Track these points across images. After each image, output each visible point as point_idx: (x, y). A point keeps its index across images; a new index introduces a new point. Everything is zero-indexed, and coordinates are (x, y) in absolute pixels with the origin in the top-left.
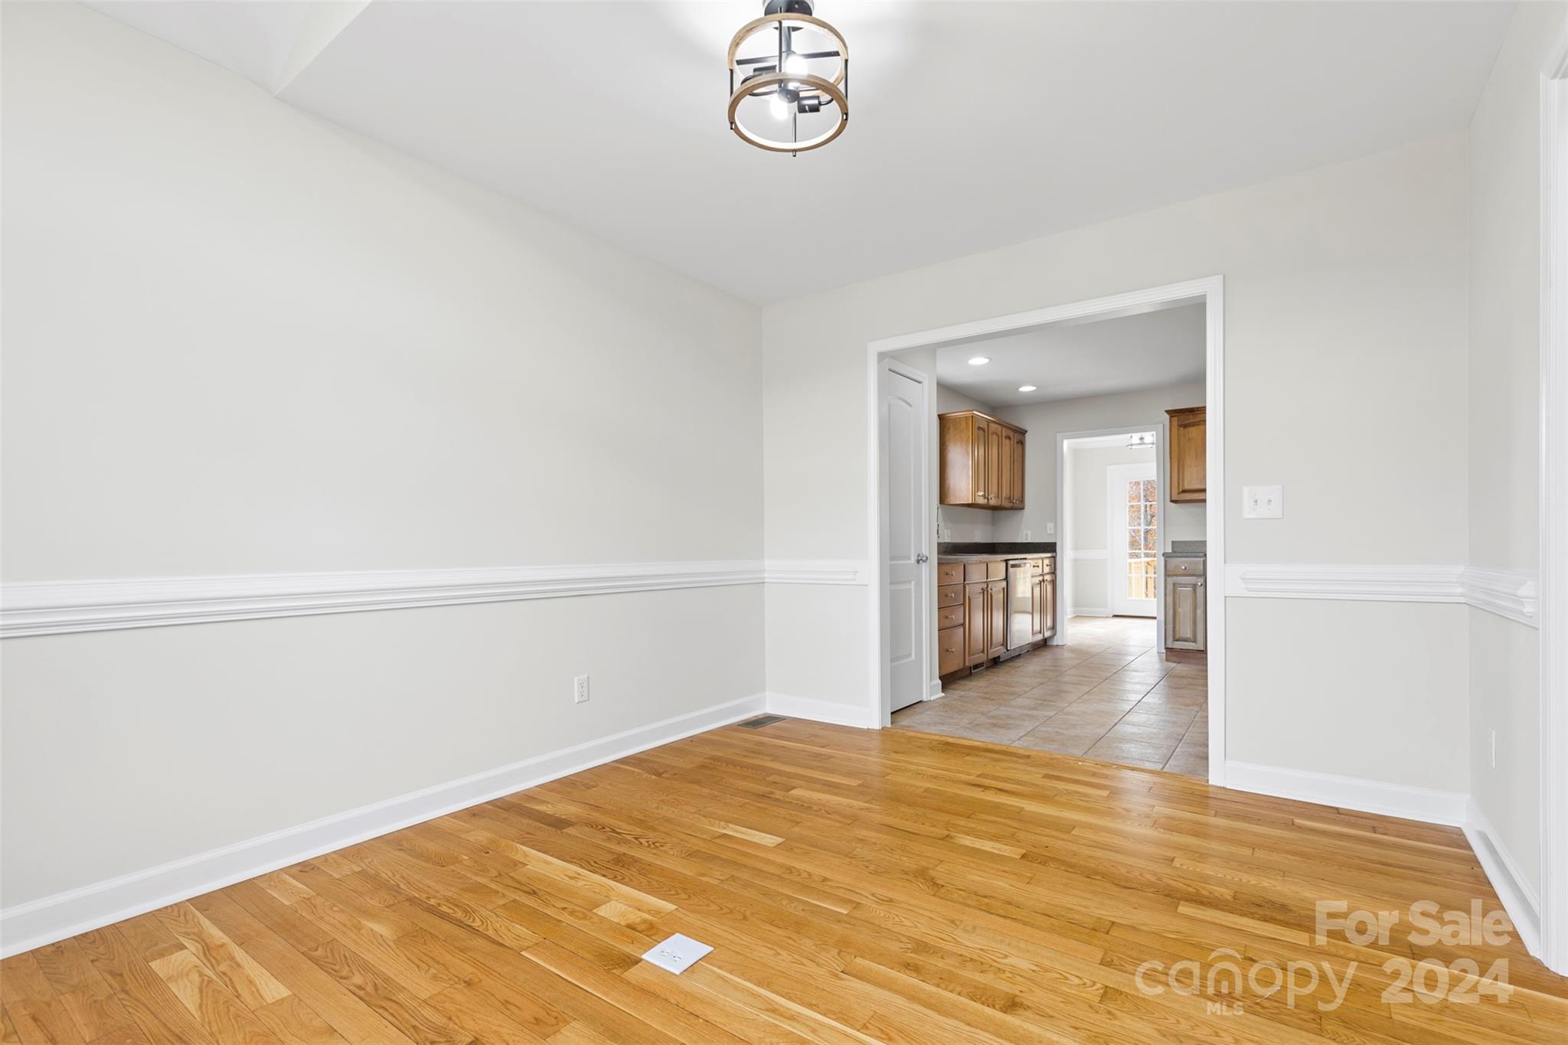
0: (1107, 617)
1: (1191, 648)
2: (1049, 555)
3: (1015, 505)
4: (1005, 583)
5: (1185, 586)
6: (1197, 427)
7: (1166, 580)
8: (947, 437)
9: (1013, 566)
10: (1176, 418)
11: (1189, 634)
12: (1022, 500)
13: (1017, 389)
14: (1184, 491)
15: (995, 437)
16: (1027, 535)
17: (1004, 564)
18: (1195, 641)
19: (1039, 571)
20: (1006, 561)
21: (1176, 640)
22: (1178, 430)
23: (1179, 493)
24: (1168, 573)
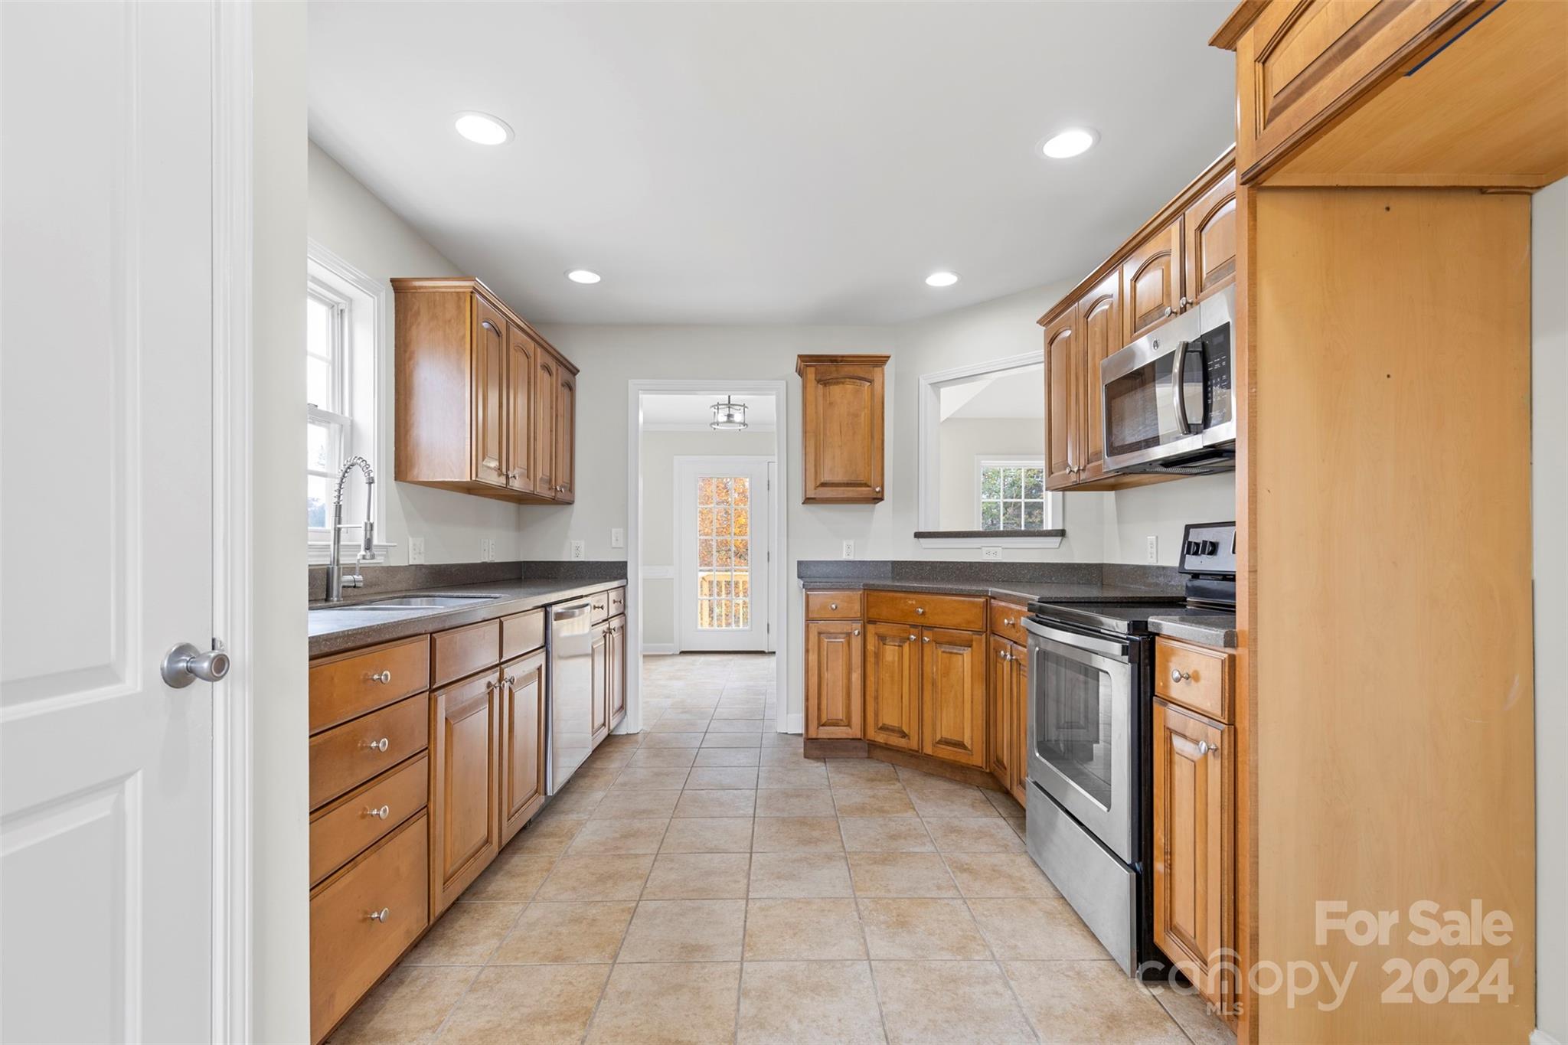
0: (673, 655)
1: (844, 736)
2: (615, 584)
3: (559, 496)
4: (543, 655)
5: (835, 635)
6: (841, 385)
7: (807, 627)
8: (414, 331)
9: (560, 616)
10: (813, 369)
11: (840, 714)
12: (571, 488)
13: (566, 273)
14: (823, 485)
15: (523, 359)
16: (577, 548)
17: (541, 615)
18: (849, 725)
19: (603, 615)
20: (546, 607)
21: (821, 724)
22: (816, 387)
23: (816, 487)
24: (810, 616)
